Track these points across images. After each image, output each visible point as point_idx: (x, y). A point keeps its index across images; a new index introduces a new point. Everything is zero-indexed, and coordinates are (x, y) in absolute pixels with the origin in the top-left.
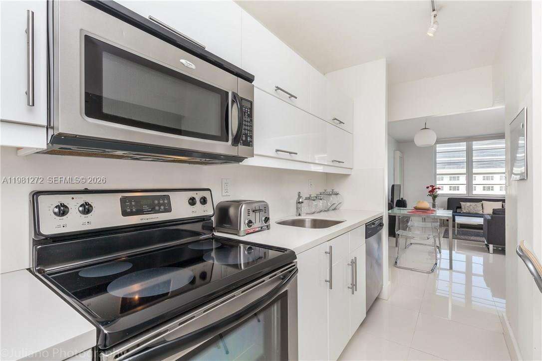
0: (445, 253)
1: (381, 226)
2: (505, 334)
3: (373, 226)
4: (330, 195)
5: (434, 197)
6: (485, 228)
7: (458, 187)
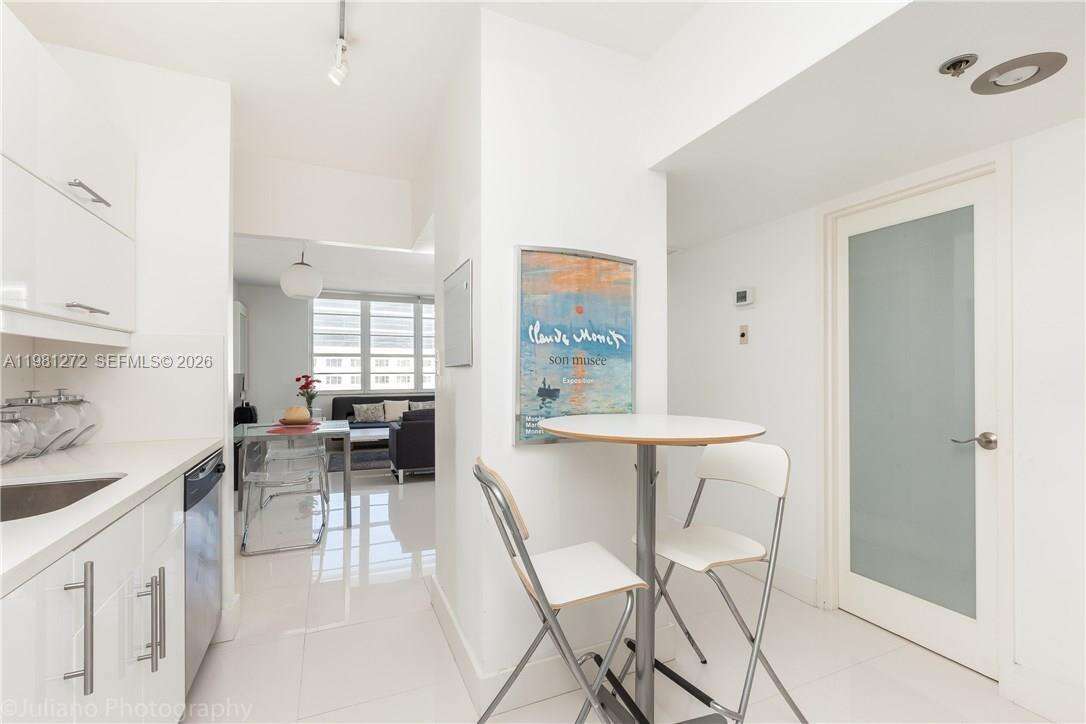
0: (337, 499)
1: (219, 471)
2: (435, 606)
3: (201, 476)
4: (50, 405)
5: (310, 398)
6: (393, 445)
7: (340, 378)
